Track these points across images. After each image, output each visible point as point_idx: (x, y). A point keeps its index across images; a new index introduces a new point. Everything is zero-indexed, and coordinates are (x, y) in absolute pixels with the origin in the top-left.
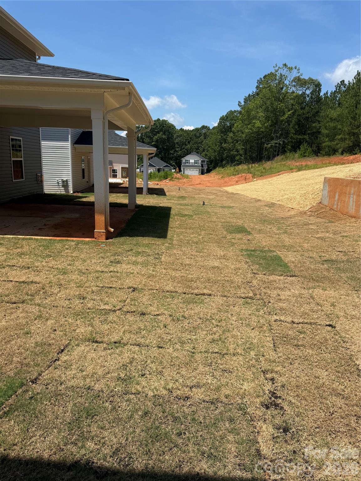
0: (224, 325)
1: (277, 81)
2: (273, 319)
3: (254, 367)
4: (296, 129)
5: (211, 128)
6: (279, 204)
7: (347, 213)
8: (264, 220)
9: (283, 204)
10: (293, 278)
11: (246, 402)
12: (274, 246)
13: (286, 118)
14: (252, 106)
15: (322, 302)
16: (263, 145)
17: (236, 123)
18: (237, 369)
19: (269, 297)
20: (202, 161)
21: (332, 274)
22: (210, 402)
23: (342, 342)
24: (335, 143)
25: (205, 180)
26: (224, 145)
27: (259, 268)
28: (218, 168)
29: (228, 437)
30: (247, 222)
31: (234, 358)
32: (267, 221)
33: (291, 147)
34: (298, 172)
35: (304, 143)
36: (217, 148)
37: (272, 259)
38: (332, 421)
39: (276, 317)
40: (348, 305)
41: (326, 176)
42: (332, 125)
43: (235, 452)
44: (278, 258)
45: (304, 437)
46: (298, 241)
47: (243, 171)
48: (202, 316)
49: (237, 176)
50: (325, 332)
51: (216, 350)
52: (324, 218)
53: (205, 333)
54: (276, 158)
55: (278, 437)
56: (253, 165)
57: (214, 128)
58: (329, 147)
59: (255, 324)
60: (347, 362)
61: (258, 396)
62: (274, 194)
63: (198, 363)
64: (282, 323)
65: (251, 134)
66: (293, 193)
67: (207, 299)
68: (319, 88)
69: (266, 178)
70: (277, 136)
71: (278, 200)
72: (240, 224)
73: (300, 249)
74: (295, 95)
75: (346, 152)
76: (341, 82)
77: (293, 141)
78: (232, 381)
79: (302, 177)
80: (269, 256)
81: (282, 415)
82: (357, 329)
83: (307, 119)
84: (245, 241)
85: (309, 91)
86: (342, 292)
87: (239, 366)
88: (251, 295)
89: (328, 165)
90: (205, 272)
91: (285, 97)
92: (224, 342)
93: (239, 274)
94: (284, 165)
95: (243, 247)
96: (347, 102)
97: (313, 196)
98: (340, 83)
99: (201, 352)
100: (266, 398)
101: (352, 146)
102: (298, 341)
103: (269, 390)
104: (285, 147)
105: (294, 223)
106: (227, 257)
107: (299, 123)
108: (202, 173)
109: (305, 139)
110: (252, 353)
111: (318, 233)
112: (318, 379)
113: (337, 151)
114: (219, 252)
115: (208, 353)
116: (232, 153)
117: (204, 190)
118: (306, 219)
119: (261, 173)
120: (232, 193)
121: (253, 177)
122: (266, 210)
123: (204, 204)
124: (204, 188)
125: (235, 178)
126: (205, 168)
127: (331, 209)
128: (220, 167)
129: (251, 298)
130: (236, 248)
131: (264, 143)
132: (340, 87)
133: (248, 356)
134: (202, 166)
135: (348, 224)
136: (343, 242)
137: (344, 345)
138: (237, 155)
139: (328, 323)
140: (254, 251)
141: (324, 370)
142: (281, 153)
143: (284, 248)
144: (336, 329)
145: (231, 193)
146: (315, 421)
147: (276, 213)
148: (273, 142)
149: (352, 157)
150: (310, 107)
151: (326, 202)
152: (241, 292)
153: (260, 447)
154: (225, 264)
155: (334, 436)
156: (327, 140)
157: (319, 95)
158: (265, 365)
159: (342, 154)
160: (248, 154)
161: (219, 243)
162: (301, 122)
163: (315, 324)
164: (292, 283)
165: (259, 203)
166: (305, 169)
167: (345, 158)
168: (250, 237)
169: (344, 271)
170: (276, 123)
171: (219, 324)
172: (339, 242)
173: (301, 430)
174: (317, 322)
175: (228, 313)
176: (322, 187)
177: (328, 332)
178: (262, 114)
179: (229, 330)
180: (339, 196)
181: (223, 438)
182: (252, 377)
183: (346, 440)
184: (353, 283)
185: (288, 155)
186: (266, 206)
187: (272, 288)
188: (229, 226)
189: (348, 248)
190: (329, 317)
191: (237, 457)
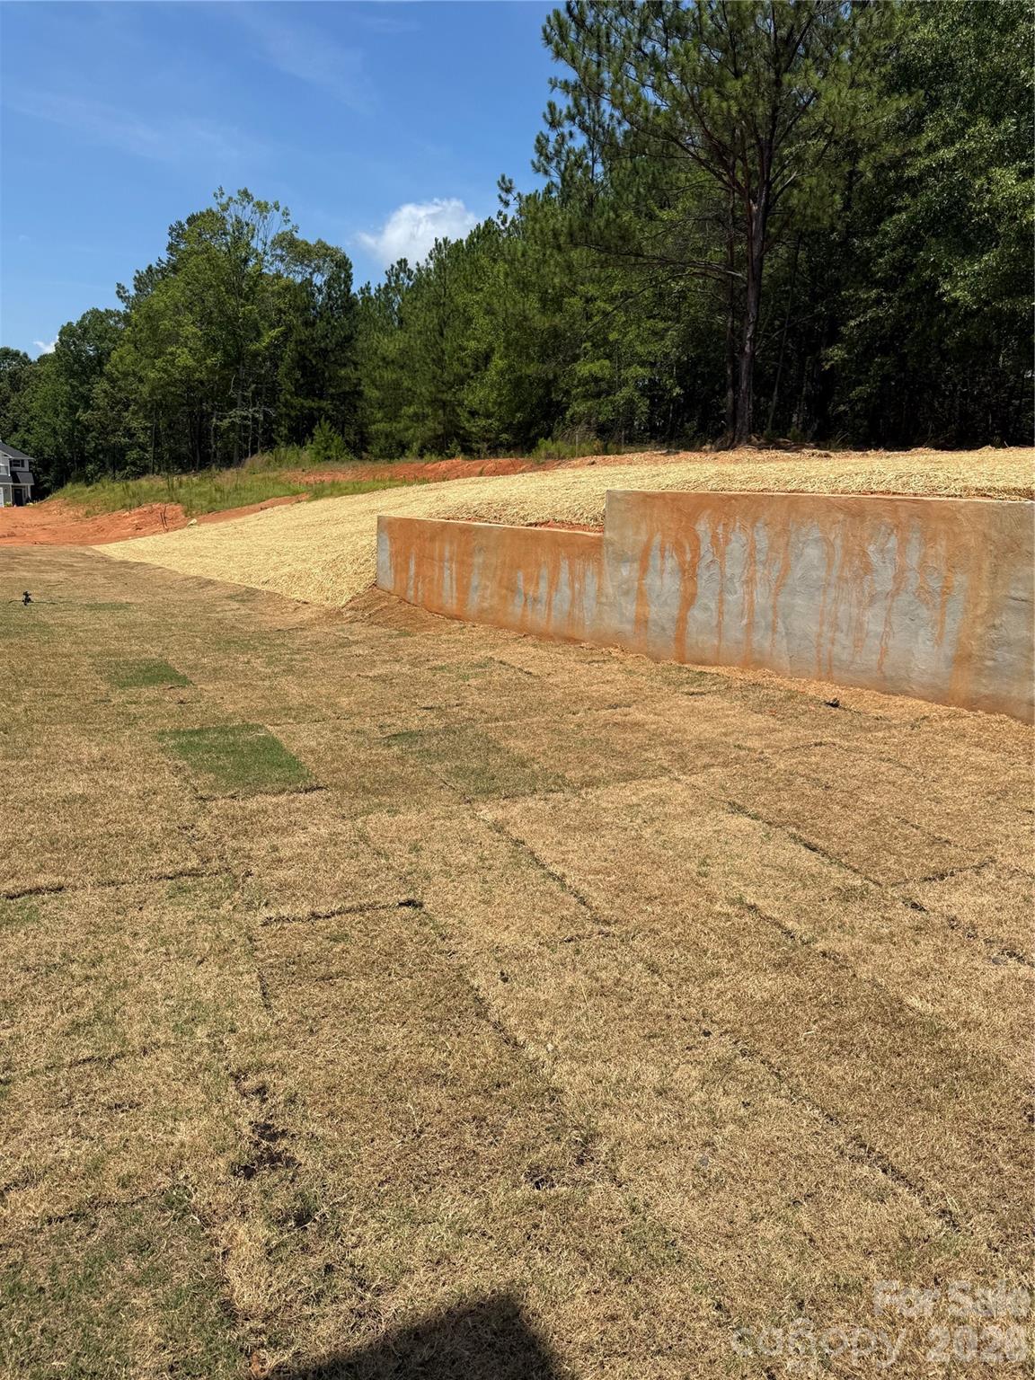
0: (110, 970)
1: (228, 237)
2: (260, 919)
3: (206, 1069)
4: (297, 380)
5: (34, 357)
6: (268, 592)
7: (441, 609)
8: (228, 640)
9: (279, 591)
10: (314, 795)
11: (186, 1177)
12: (261, 714)
13: (267, 348)
14: (162, 304)
15: (387, 845)
16: (208, 421)
17: (114, 349)
18: (155, 1091)
19: (246, 861)
20: (13, 463)
21: (410, 769)
22: (71, 1215)
23: (438, 939)
24: (401, 426)
25: (28, 522)
26: (83, 416)
27: (216, 780)
28: (69, 485)
29: (134, 1301)
30: (176, 648)
31: (146, 1061)
32: (235, 642)
33: (289, 430)
34: (314, 503)
35: (322, 420)
36: (62, 424)
37: (254, 751)
38: (420, 1152)
39: (266, 913)
40: (451, 841)
41: (383, 513)
42: (389, 375)
43: (158, 1334)
44: (272, 745)
45: (351, 1220)
46: (323, 691)
47: (153, 496)
48: (31, 960)
49: (137, 510)
50: (397, 924)
51: (87, 1053)
52: (387, 626)
53: (43, 1010)
54: (249, 461)
55: (282, 1245)
56: (184, 478)
57: (43, 359)
58: (387, 436)
59: (207, 945)
60: (452, 988)
61: (221, 1151)
62: (250, 565)
63: (26, 1109)
64: (285, 925)
65: (168, 384)
66: (304, 560)
67: (50, 903)
68: (347, 271)
69: (226, 518)
70: (247, 397)
71: (265, 579)
72: (154, 656)
73: (329, 713)
74: (282, 283)
75: (429, 450)
76: (399, 263)
77: (293, 414)
78: (140, 1131)
79: (325, 516)
80: (246, 743)
81: (292, 1181)
82: (474, 899)
83: (323, 353)
84: (171, 706)
85: (320, 276)
86: (436, 811)
87: (160, 1081)
88: (194, 862)
89: (388, 483)
90: (40, 820)
91: (256, 285)
92: (111, 1022)
93: (154, 807)
94: (276, 482)
95: (164, 725)
96: (417, 317)
97: (355, 567)
98: (396, 266)
99: (32, 1074)
100: (244, 1150)
101: (442, 435)
102: (329, 963)
103: (251, 1123)
104: (273, 430)
105: (311, 642)
106: (112, 762)
107: (302, 363)
108: (18, 500)
109: (322, 409)
110: (201, 1032)
111: (373, 664)
112: (383, 1054)
113: (408, 448)
114: (85, 750)
115: (59, 1069)
116: (113, 440)
117: (28, 554)
118: (343, 630)
119: (210, 502)
120: (124, 563)
121: (186, 513)
122: (231, 611)
123: (27, 600)
124: (28, 549)
125: (132, 517)
126: (27, 484)
127: (403, 600)
128: (77, 480)
129: (194, 873)
130: (141, 730)
131: (210, 416)
132: (397, 276)
133: (188, 1045)
134: (15, 477)
135: (444, 637)
136: (434, 684)
137: (443, 946)
138: (130, 447)
139: (403, 898)
140: (198, 732)
141: (398, 1025)
142: (262, 445)
143: (286, 715)
144: (423, 910)
145: (122, 562)
146: (378, 1167)
147: (260, 618)
148: (236, 414)
149: (444, 465)
150: (329, 323)
151: (388, 583)
152: (161, 862)
153: (233, 1291)
154: (109, 783)
155: (425, 1188)
156: (379, 415)
157: (349, 291)
158: (237, 1056)
159: (421, 456)
160: (166, 446)
161: (83, 720)
162: (308, 363)
163: (372, 906)
164: (310, 811)
165: (210, 592)
166: (331, 495)
167: (430, 467)
168: (185, 693)
169: (439, 757)
170: (235, 359)
171: (93, 972)
172: (425, 684)
173: (343, 1204)
174: (375, 902)
175: (122, 932)
176: (374, 543)
177: (406, 920)
178: (195, 330)
179: (125, 982)
180: (418, 565)
181: (118, 1311)
182: (200, 1099)
183: (456, 1187)
184: (461, 785)
185: (283, 454)
186: (230, 597)
187: (255, 833)
188: (118, 665)
189: (447, 696)
190: (406, 882)
191: (165, 1348)
